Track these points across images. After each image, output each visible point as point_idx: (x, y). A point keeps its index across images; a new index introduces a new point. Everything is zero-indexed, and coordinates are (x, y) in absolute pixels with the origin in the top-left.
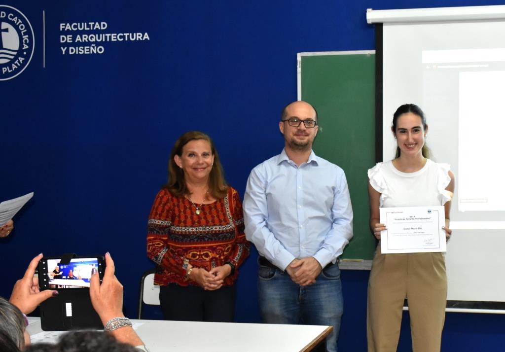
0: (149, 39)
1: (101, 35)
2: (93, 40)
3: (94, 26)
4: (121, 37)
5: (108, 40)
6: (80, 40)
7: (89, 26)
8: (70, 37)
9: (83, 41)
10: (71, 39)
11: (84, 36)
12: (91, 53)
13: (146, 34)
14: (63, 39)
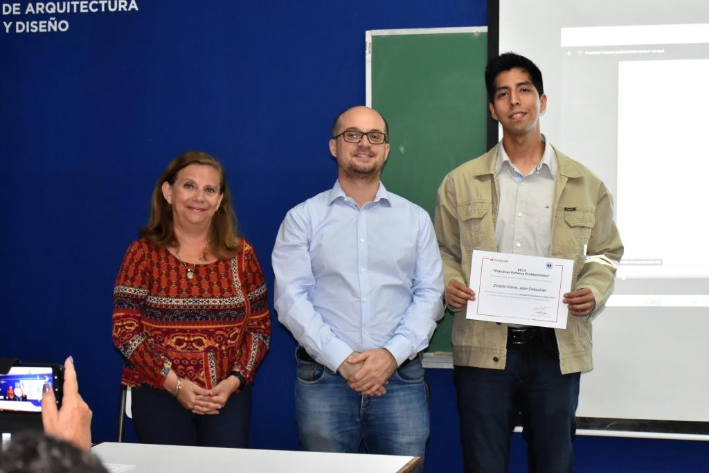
0: (137, 9)
1: (64, 3)
2: (53, 11)
4: (94, 6)
5: (75, 11)
6: (32, 10)
8: (16, 7)
9: (37, 12)
10: (19, 9)
11: (38, 4)
12: (49, 30)
13: (133, 1)
14: (7, 9)
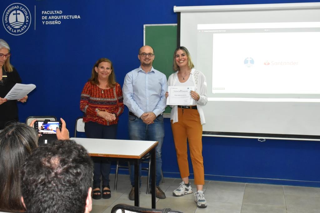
0: (80, 18)
1: (59, 16)
2: (56, 18)
3: (56, 12)
4: (68, 17)
5: (63, 18)
6: (50, 18)
7: (54, 12)
9: (52, 19)
10: (47, 18)
11: (52, 16)
12: (55, 24)
13: (79, 16)
14: (43, 18)
